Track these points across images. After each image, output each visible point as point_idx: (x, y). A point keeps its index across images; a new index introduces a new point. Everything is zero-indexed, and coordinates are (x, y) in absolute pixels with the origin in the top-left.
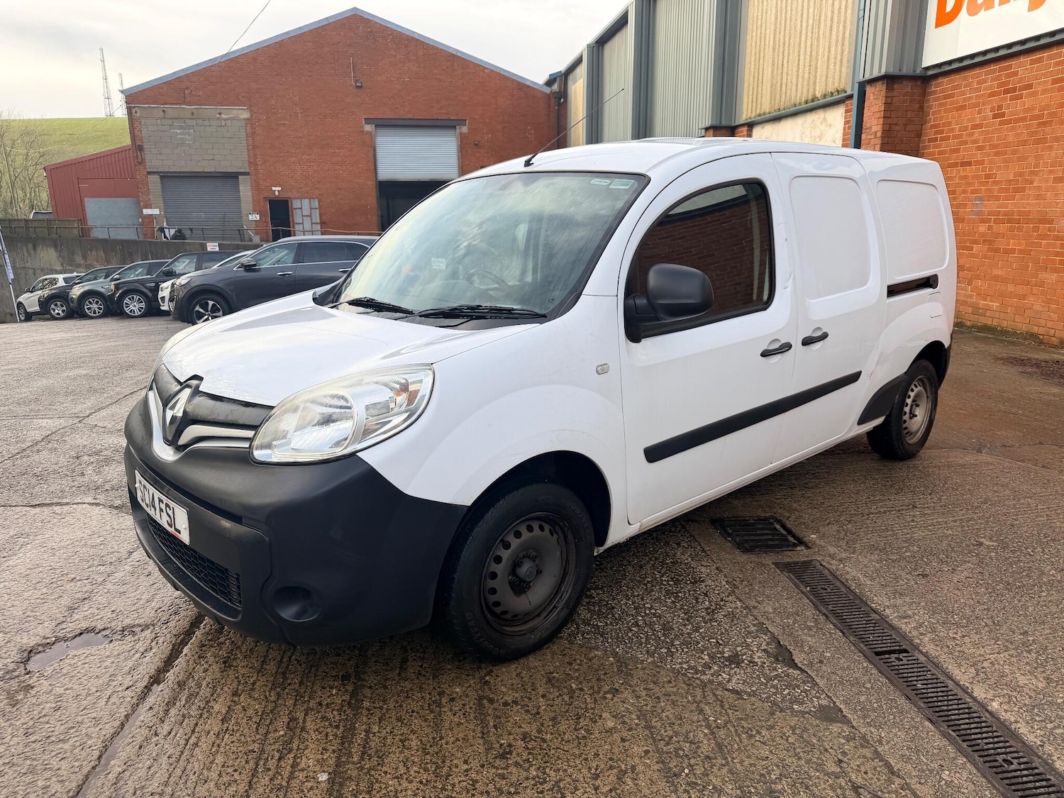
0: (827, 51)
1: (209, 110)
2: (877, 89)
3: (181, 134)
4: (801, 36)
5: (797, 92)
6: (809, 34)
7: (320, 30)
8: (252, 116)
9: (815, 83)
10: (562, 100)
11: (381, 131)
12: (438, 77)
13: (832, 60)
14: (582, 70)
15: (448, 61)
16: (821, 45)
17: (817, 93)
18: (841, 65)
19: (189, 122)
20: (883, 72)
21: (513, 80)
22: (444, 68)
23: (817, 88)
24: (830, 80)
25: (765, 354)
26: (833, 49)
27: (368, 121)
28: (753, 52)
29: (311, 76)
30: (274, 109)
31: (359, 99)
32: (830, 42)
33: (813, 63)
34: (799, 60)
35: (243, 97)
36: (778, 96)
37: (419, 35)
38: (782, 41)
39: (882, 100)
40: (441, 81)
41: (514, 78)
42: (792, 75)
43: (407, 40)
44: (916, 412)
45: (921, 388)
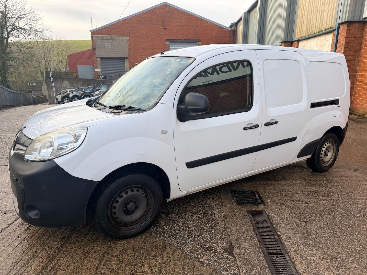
0: (327, 12)
1: (116, 37)
2: (344, 27)
3: (107, 45)
4: (318, 7)
5: (315, 28)
6: (321, 6)
7: (153, 10)
8: (130, 39)
9: (322, 25)
10: (235, 33)
11: (172, 44)
12: (192, 25)
13: (329, 16)
14: (242, 22)
15: (196, 19)
16: (325, 10)
17: (323, 28)
18: (332, 18)
19: (110, 41)
20: (346, 20)
21: (218, 26)
22: (194, 22)
23: (323, 27)
24: (328, 23)
25: (245, 129)
26: (329, 12)
27: (167, 40)
28: (301, 13)
29: (149, 25)
30: (137, 36)
31: (165, 33)
32: (328, 9)
33: (322, 17)
34: (317, 16)
35: (127, 32)
36: (308, 30)
37: (186, 10)
38: (311, 9)
39: (345, 31)
40: (193, 26)
41: (218, 25)
42: (314, 22)
43: (182, 12)
44: (328, 154)
45: (330, 144)
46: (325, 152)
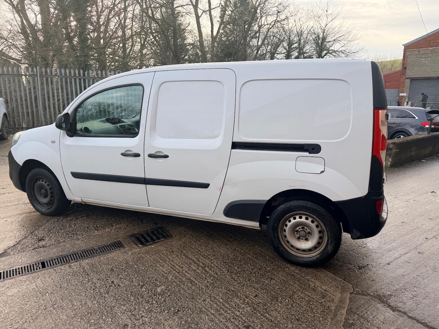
19: (429, 55)
25: (123, 155)
44: (307, 237)
45: (307, 221)
46: (297, 231)
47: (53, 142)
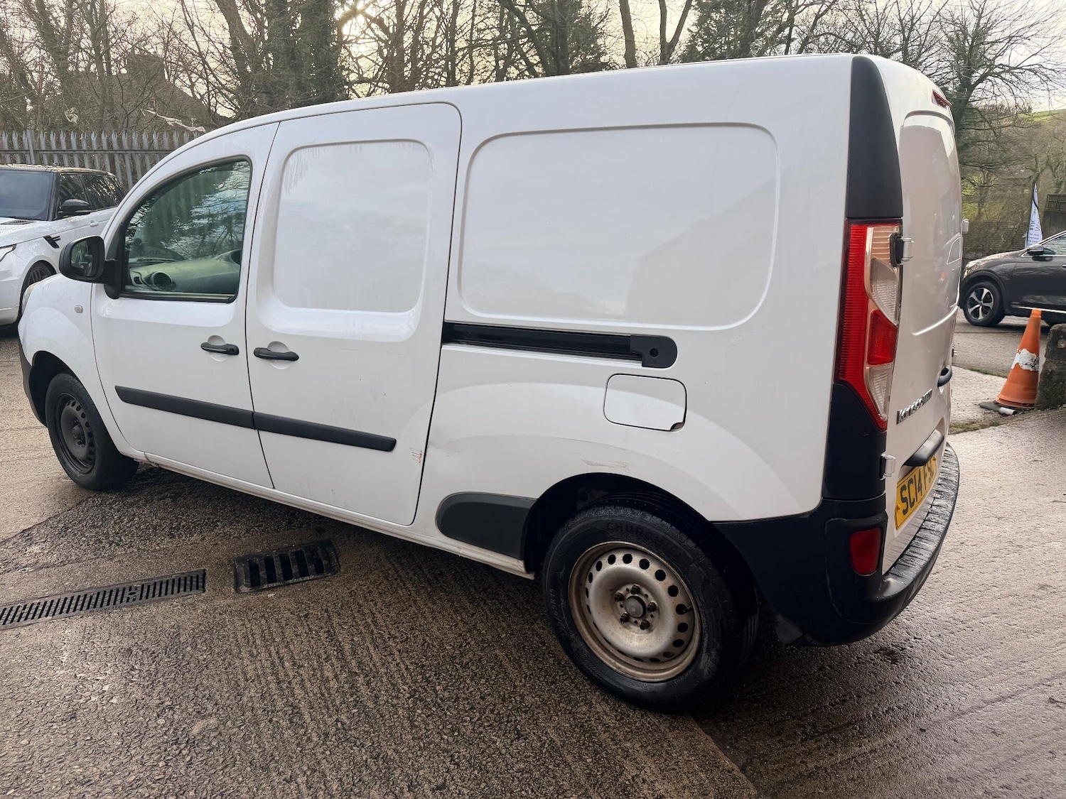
25: (206, 347)
44: (649, 619)
45: (643, 572)
46: (621, 598)
47: (80, 310)
